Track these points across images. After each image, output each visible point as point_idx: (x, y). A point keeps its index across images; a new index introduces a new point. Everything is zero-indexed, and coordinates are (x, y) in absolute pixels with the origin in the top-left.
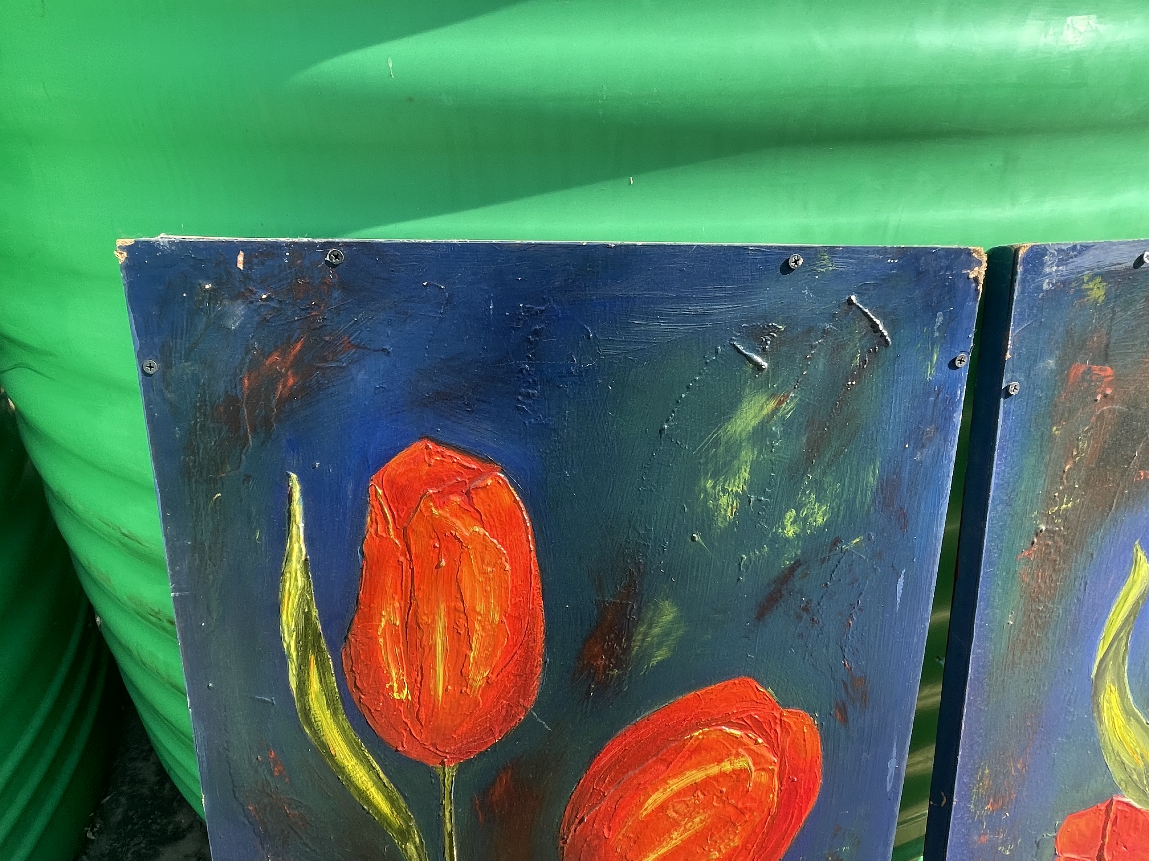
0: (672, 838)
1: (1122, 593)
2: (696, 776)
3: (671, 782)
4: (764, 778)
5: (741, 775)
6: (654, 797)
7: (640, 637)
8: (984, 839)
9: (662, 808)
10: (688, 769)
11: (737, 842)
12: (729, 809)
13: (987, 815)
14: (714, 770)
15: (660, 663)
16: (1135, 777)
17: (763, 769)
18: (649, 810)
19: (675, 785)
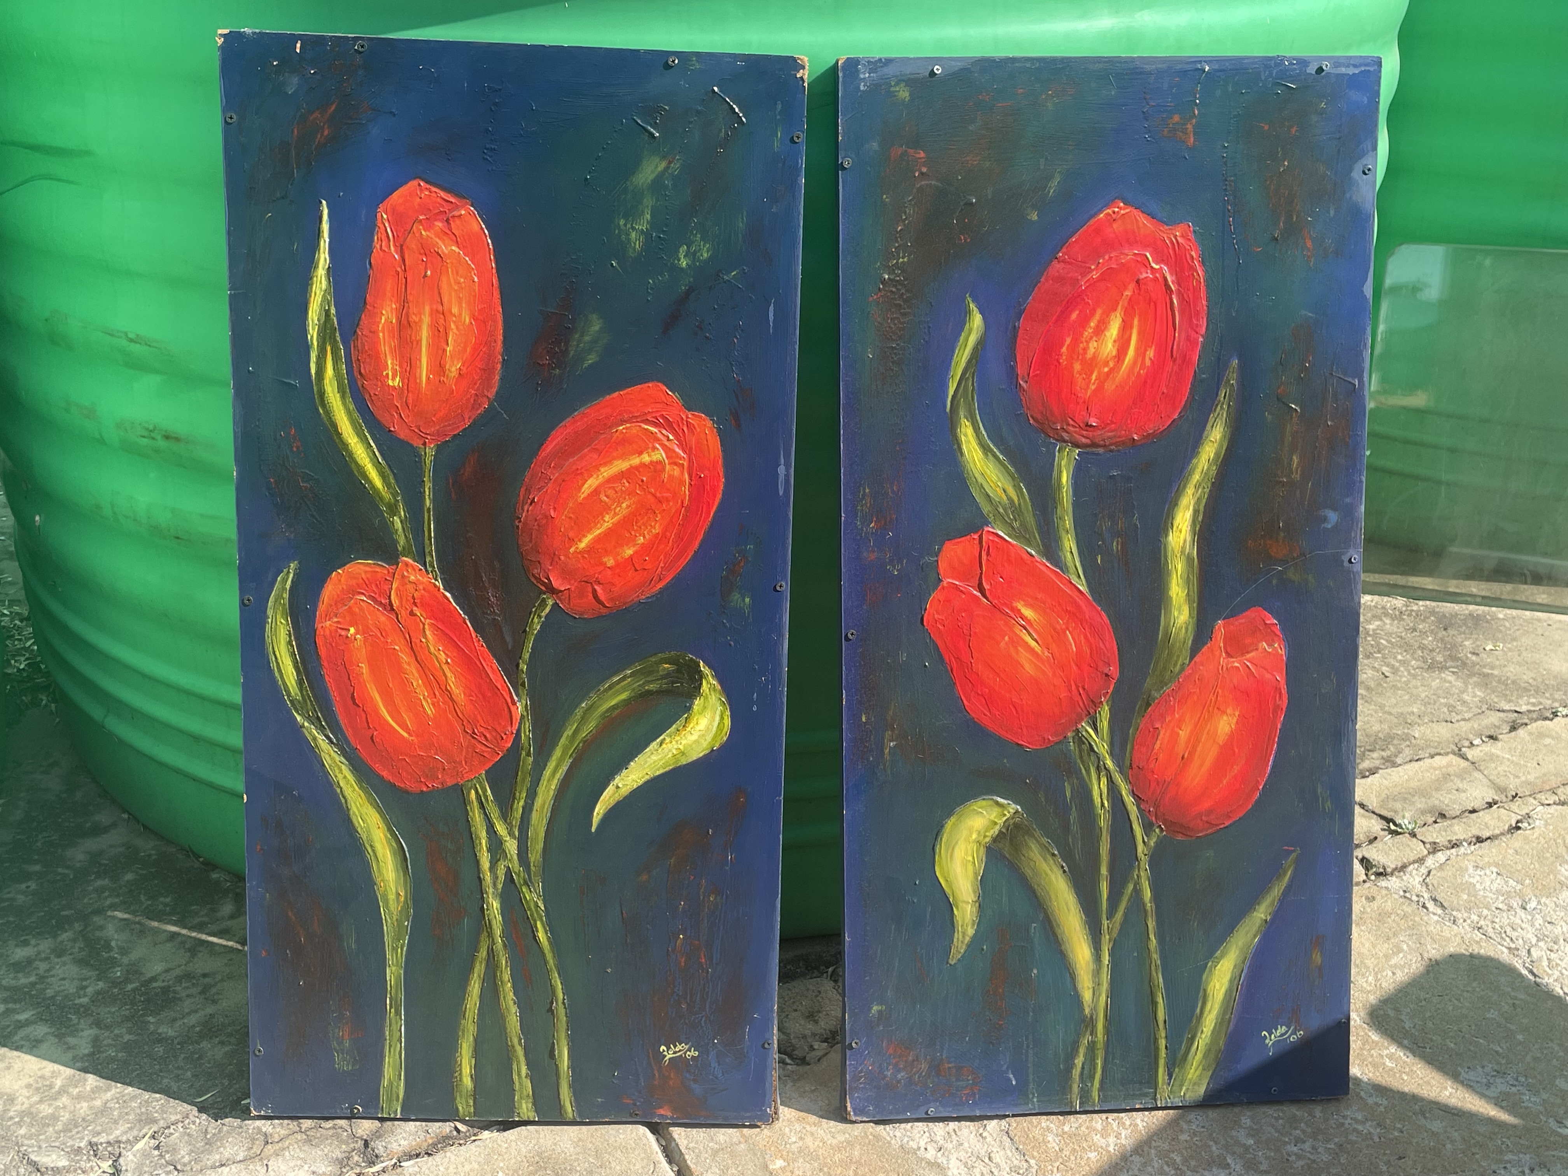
0: (604, 521)
1: (962, 338)
2: (621, 465)
3: (602, 470)
4: (676, 472)
5: (657, 466)
6: (589, 482)
7: (575, 343)
8: (873, 556)
9: (596, 492)
10: (615, 459)
11: (657, 530)
12: (650, 496)
13: (872, 533)
14: (635, 461)
15: (591, 366)
16: (1001, 510)
17: (675, 464)
18: (585, 494)
19: (606, 472)
